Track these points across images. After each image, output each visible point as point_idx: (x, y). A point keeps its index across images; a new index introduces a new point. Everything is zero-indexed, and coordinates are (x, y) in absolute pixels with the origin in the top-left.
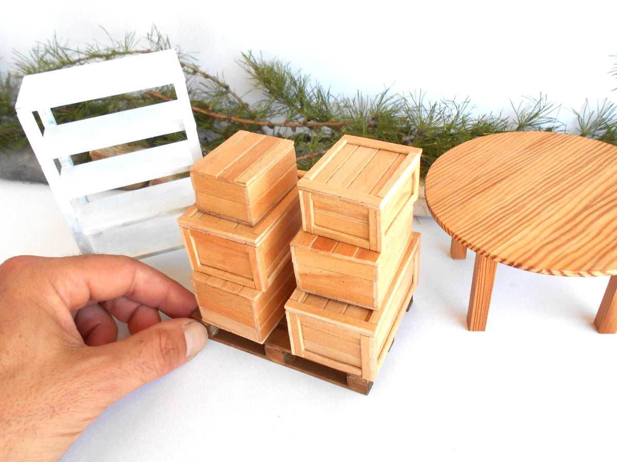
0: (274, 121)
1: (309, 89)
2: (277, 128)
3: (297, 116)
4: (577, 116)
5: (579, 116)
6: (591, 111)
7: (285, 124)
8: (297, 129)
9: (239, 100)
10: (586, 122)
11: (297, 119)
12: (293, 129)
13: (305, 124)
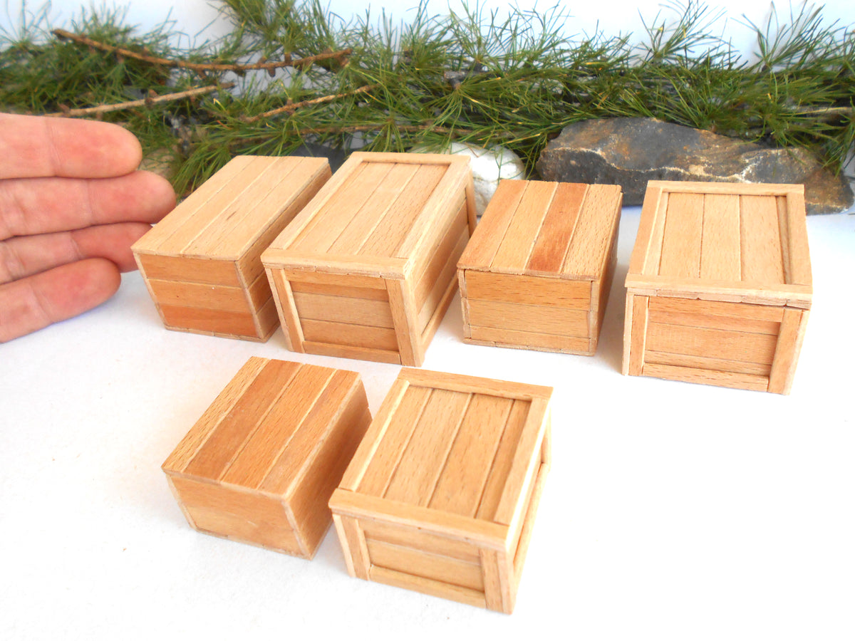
0: (242, 61)
2: (250, 75)
3: (279, 51)
4: (756, 34)
5: (760, 35)
6: (781, 25)
7: (260, 66)
8: (279, 71)
10: (771, 44)
11: (277, 57)
12: (272, 74)
13: (288, 62)
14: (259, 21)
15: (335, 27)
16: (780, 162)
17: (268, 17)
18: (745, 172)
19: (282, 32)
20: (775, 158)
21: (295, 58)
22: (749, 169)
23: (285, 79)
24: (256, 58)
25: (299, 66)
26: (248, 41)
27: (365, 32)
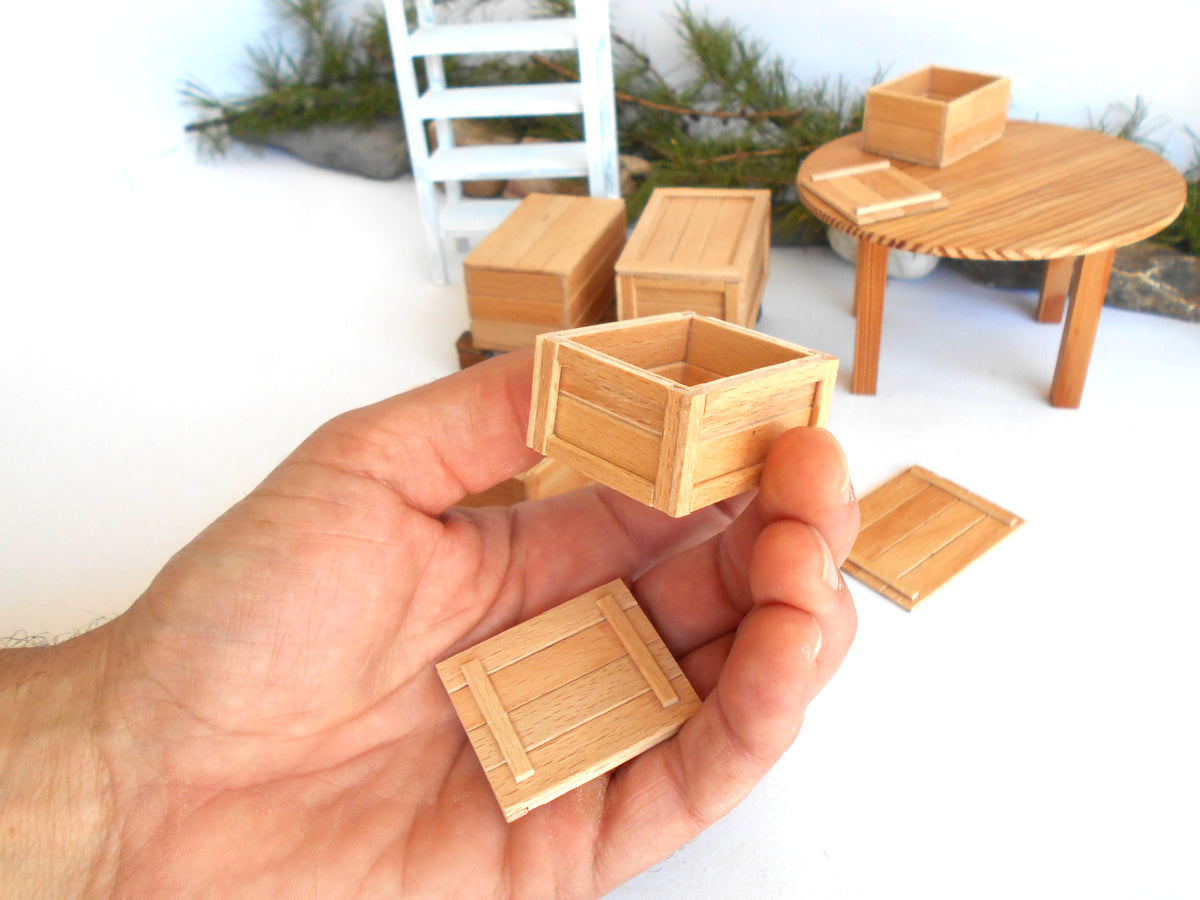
0: (698, 107)
1: (764, 65)
2: (704, 121)
3: (735, 103)
7: (715, 114)
8: (732, 124)
9: (660, 79)
11: (733, 108)
12: (725, 121)
13: (743, 114)
14: (723, 73)
15: (792, 88)
16: (1192, 269)
17: (731, 68)
18: (1149, 273)
19: (741, 87)
20: (1185, 265)
21: (750, 112)
22: (1155, 270)
23: (737, 129)
24: (711, 107)
25: (753, 121)
26: (709, 89)
27: (819, 96)
